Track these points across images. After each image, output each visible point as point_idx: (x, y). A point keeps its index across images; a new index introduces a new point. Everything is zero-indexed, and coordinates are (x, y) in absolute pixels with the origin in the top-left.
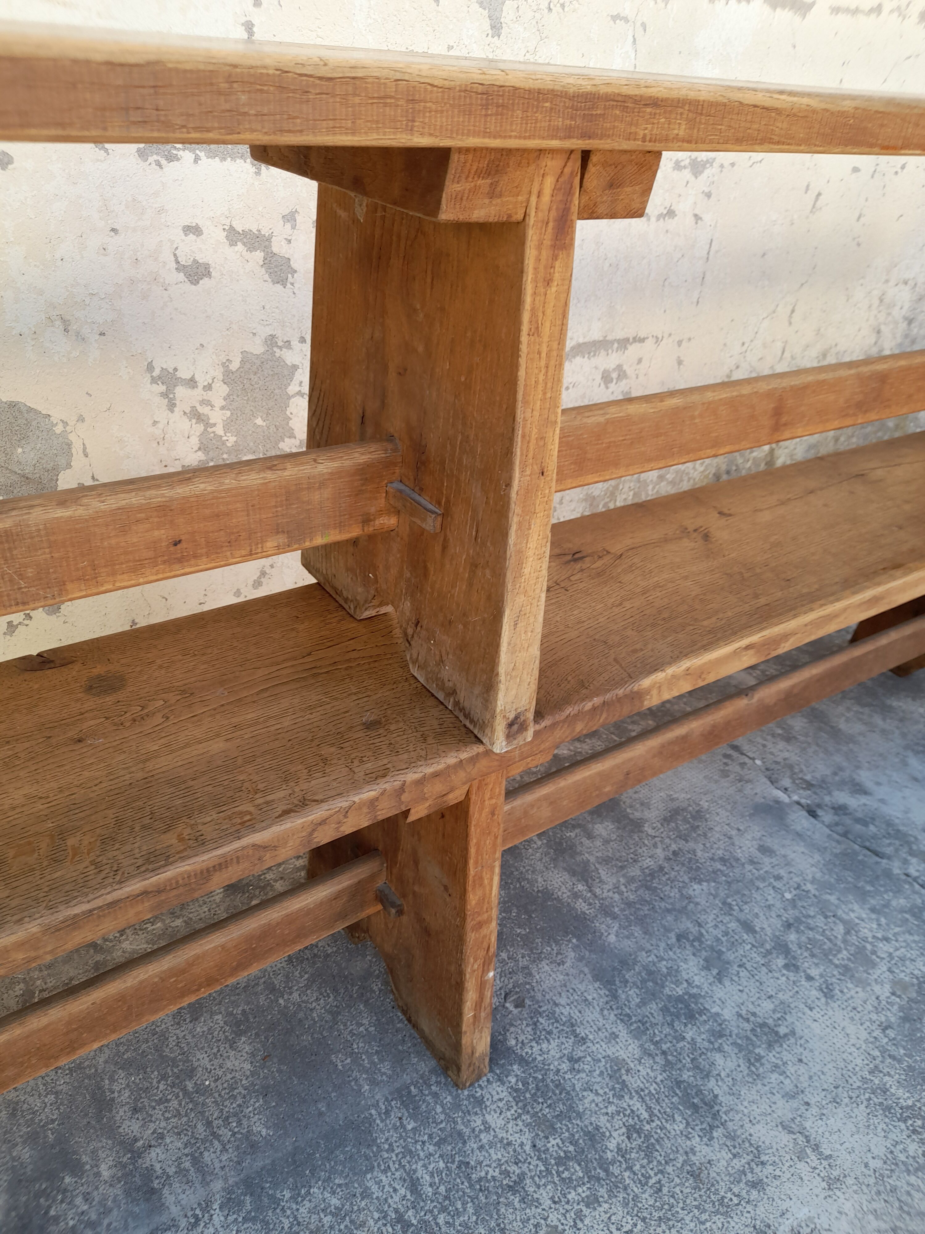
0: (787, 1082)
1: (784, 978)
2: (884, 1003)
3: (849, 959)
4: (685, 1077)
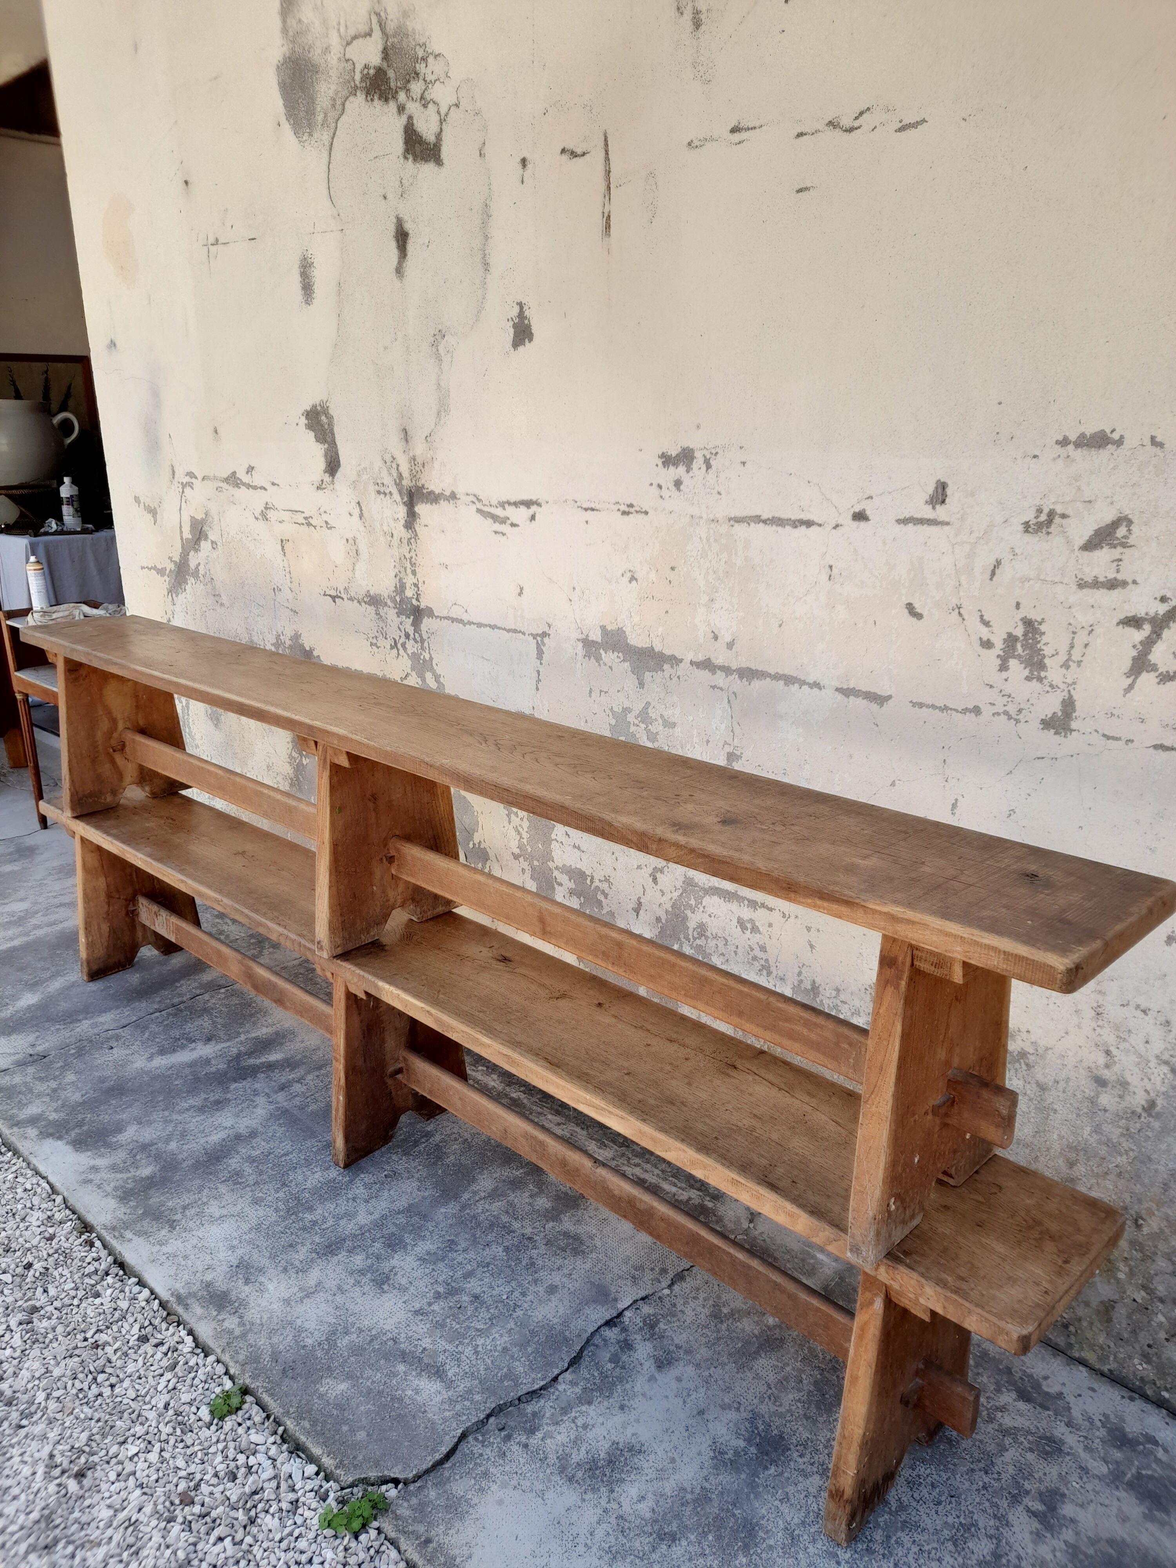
0: (349, 1287)
1: (427, 1290)
2: (416, 1343)
3: (452, 1328)
4: (348, 1242)
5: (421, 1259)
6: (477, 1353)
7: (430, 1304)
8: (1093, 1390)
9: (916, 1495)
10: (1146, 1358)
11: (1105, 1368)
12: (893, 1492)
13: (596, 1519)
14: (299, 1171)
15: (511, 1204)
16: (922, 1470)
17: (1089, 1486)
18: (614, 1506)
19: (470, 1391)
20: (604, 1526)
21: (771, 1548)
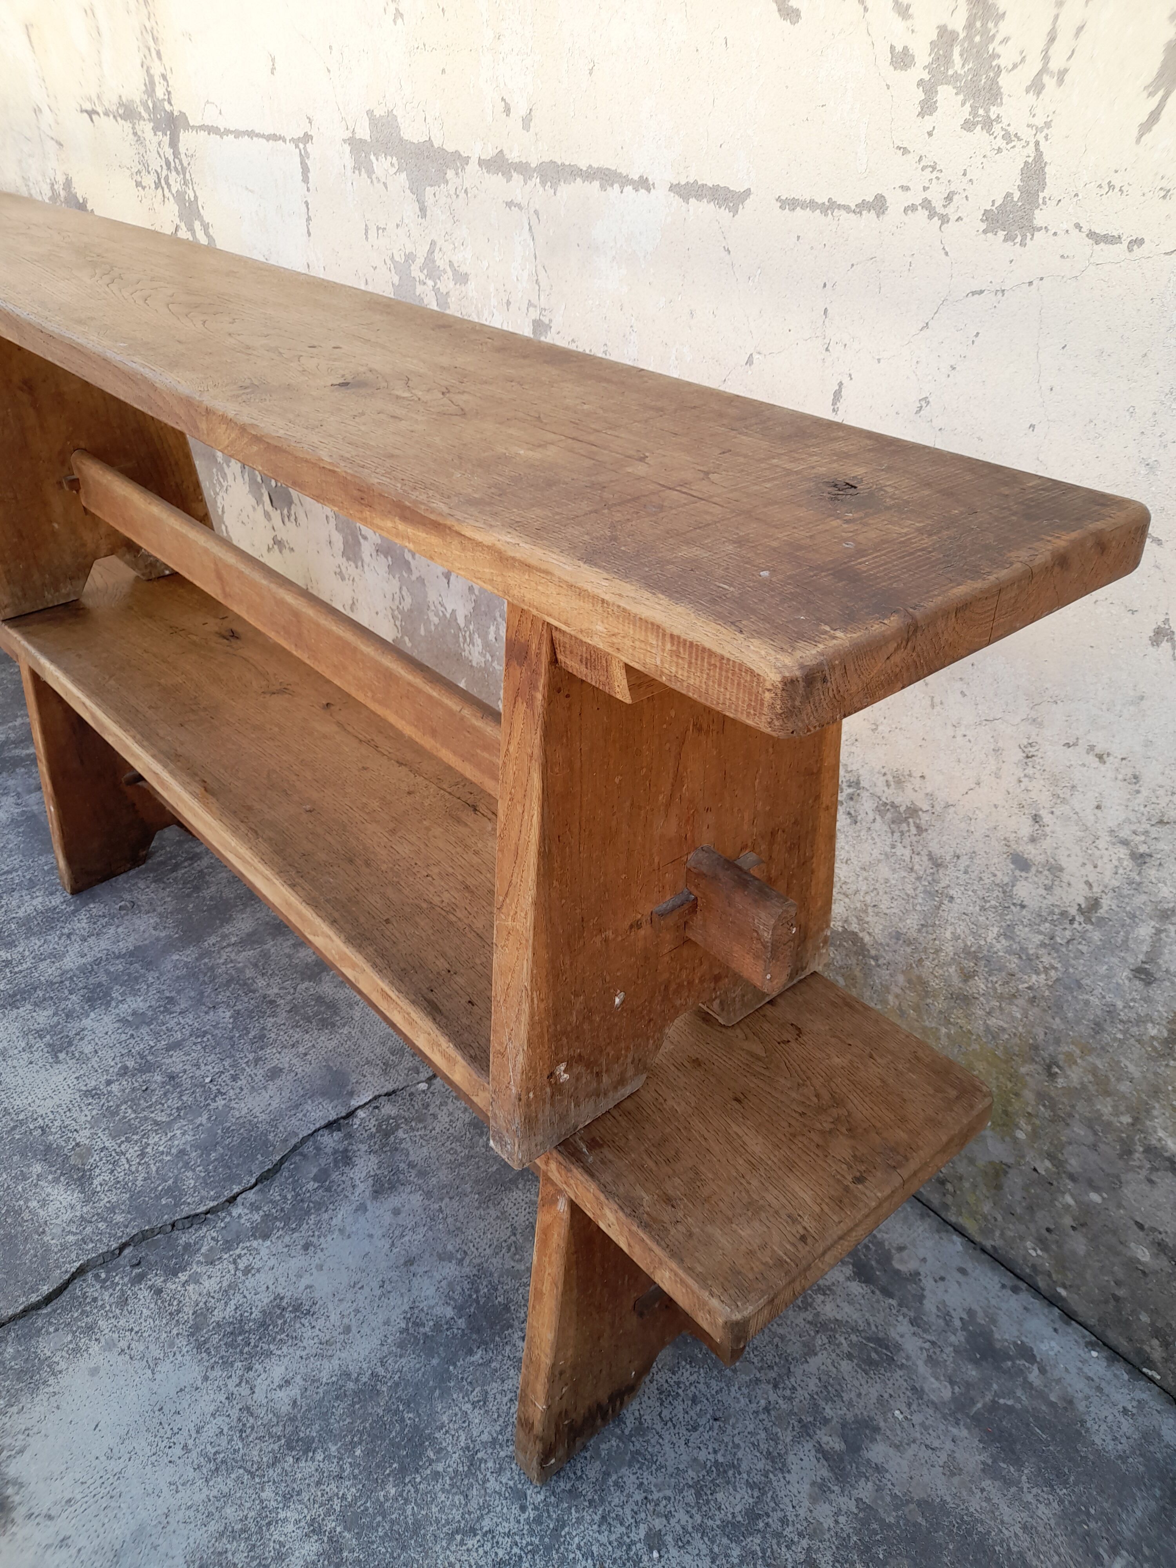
0: (16, 1052)
1: (112, 1064)
2: (70, 1135)
3: (125, 1117)
4: (39, 992)
5: (123, 1021)
6: (143, 1155)
7: (109, 1083)
8: (963, 1271)
9: (666, 1414)
10: (1042, 1243)
11: (988, 1244)
12: (634, 1406)
13: (212, 1408)
14: (16, 894)
15: (265, 955)
16: (686, 1374)
17: (917, 1418)
18: (245, 1390)
19: (112, 1209)
20: (219, 1420)
21: (436, 1475)
